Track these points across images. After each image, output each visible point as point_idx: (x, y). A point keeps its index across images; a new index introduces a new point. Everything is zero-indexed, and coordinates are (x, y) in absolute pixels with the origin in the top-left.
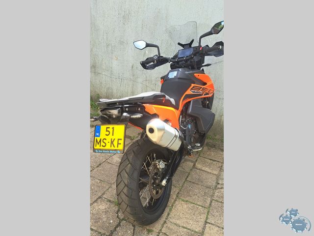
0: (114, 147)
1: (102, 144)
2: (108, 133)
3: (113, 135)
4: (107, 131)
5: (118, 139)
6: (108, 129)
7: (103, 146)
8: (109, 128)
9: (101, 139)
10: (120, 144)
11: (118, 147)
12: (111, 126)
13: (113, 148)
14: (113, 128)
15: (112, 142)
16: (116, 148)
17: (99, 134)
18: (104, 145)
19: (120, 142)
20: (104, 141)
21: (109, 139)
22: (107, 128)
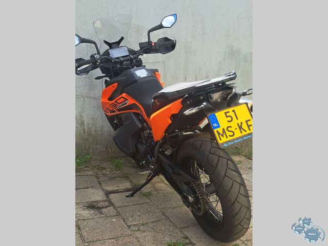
0: (246, 131)
1: (228, 133)
2: (229, 119)
3: (237, 119)
4: (227, 117)
5: (247, 121)
6: (228, 114)
7: (230, 136)
8: (228, 112)
9: (223, 129)
10: (251, 125)
11: (250, 130)
12: (230, 110)
13: (244, 133)
14: (234, 111)
15: (240, 127)
16: (248, 132)
17: (218, 124)
18: (232, 134)
19: (249, 123)
20: (229, 129)
21: (234, 125)
22: (226, 113)
